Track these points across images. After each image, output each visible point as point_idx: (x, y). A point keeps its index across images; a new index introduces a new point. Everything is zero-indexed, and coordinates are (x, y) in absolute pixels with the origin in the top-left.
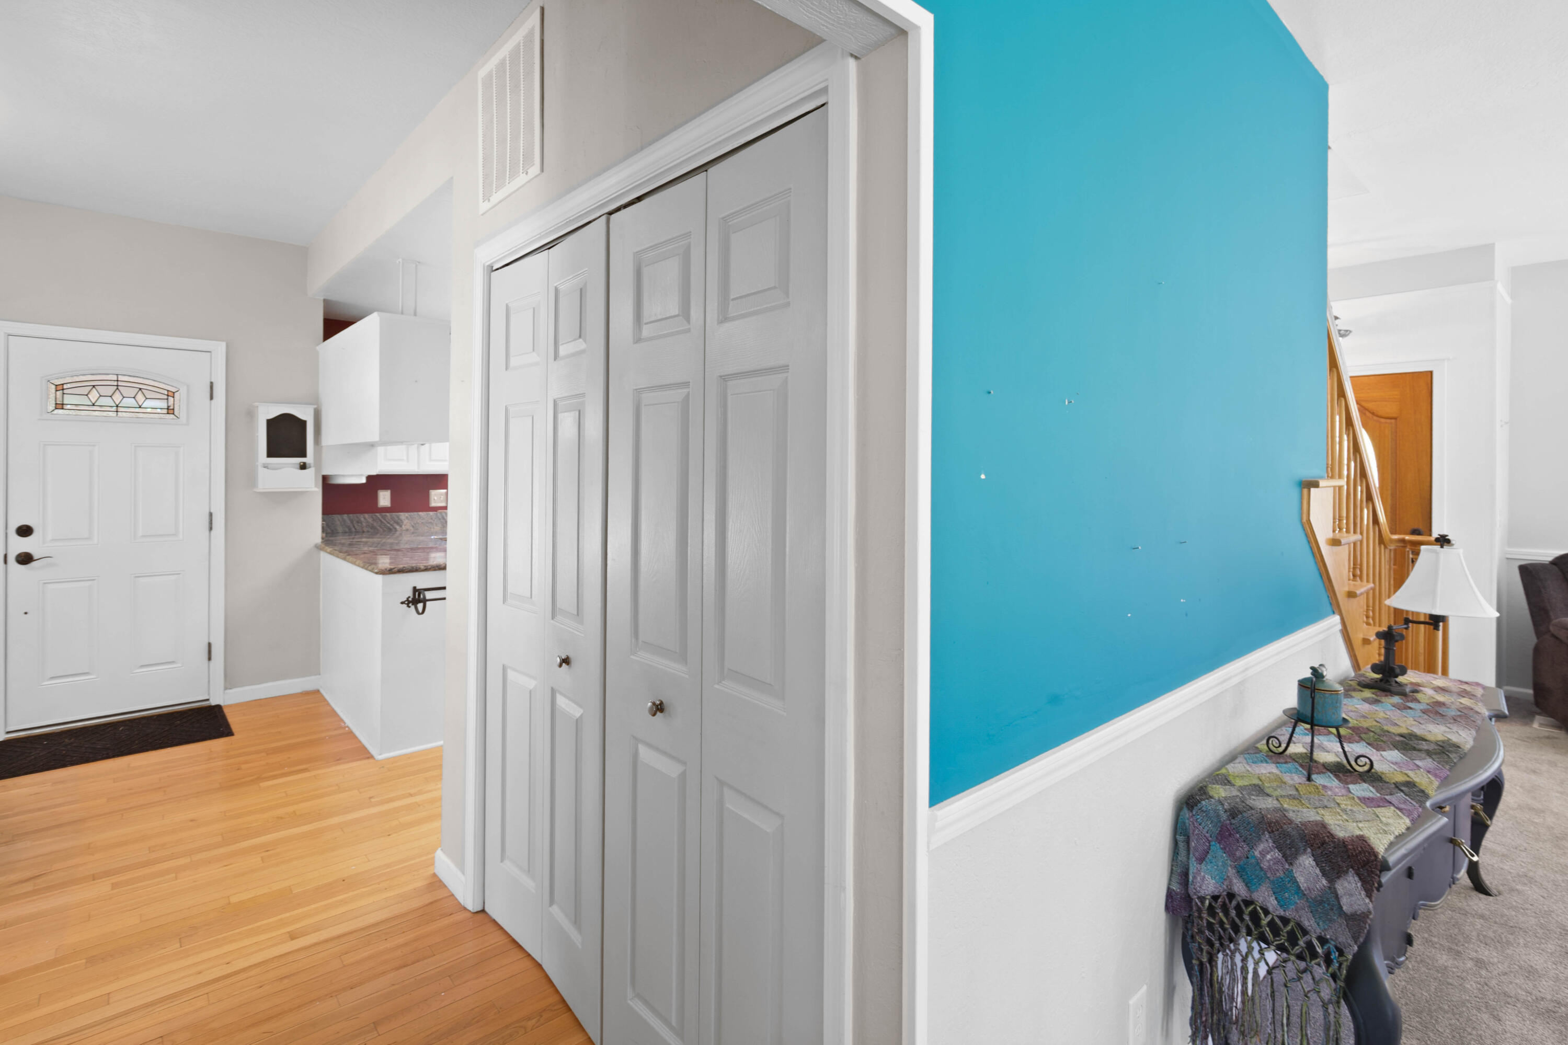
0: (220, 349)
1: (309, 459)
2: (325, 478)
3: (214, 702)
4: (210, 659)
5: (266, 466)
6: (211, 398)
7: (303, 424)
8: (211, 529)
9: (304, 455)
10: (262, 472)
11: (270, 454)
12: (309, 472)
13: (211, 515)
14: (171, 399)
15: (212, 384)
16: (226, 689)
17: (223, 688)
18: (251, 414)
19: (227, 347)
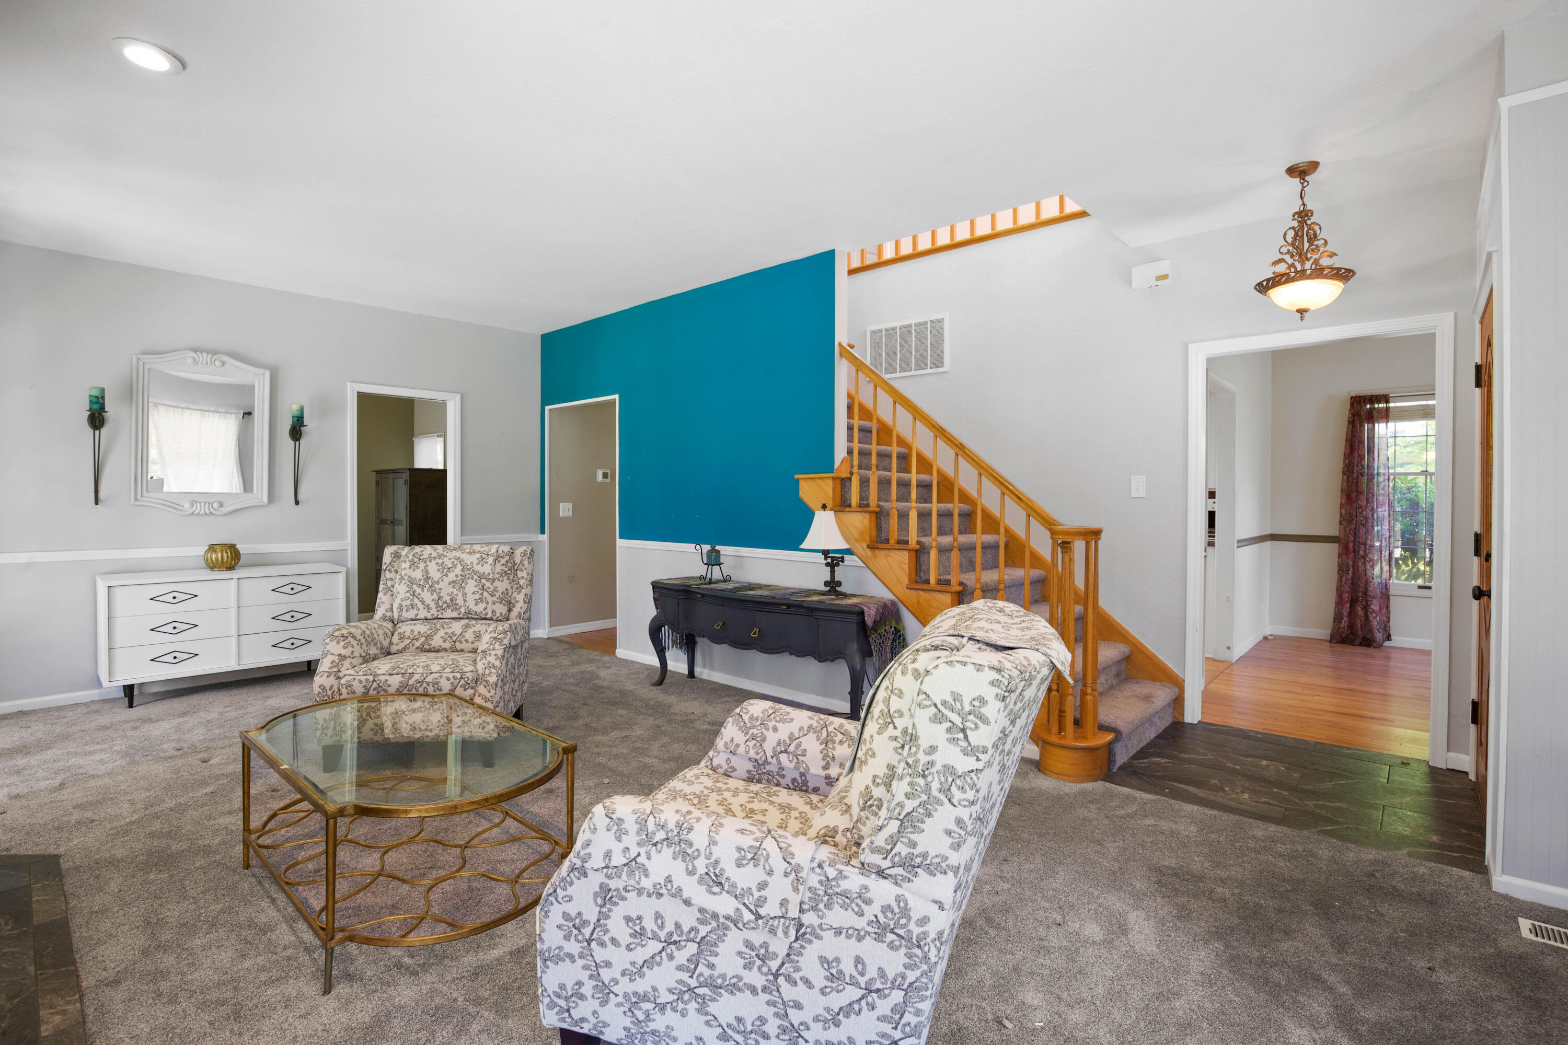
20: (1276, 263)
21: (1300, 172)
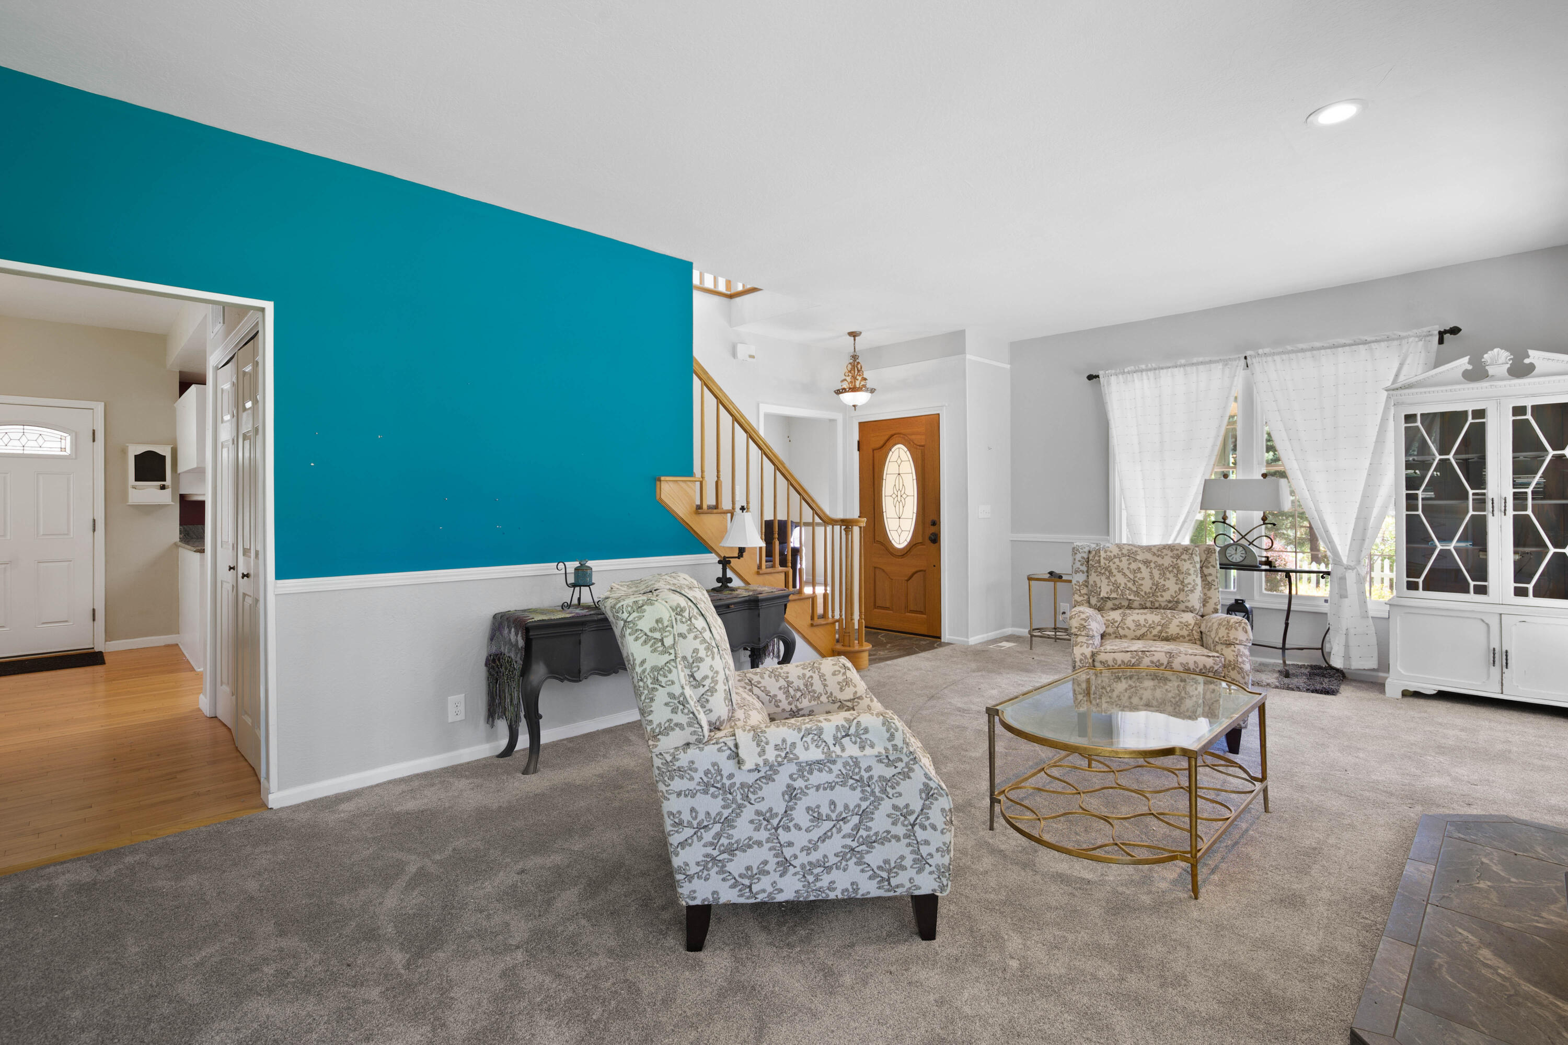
0: (100, 407)
1: (168, 482)
2: (182, 497)
3: (97, 650)
4: (94, 620)
5: (134, 487)
6: (94, 441)
7: (163, 458)
8: (94, 530)
9: (163, 479)
10: (130, 490)
11: (137, 479)
12: (168, 492)
13: (94, 521)
14: (63, 441)
15: (94, 431)
16: (106, 641)
17: (104, 640)
18: (124, 452)
19: (105, 406)
20: (842, 381)
21: (854, 335)
